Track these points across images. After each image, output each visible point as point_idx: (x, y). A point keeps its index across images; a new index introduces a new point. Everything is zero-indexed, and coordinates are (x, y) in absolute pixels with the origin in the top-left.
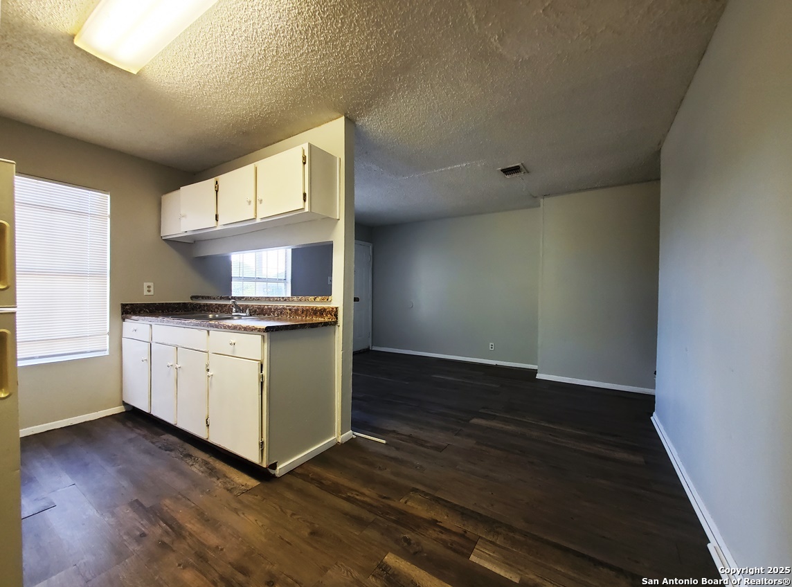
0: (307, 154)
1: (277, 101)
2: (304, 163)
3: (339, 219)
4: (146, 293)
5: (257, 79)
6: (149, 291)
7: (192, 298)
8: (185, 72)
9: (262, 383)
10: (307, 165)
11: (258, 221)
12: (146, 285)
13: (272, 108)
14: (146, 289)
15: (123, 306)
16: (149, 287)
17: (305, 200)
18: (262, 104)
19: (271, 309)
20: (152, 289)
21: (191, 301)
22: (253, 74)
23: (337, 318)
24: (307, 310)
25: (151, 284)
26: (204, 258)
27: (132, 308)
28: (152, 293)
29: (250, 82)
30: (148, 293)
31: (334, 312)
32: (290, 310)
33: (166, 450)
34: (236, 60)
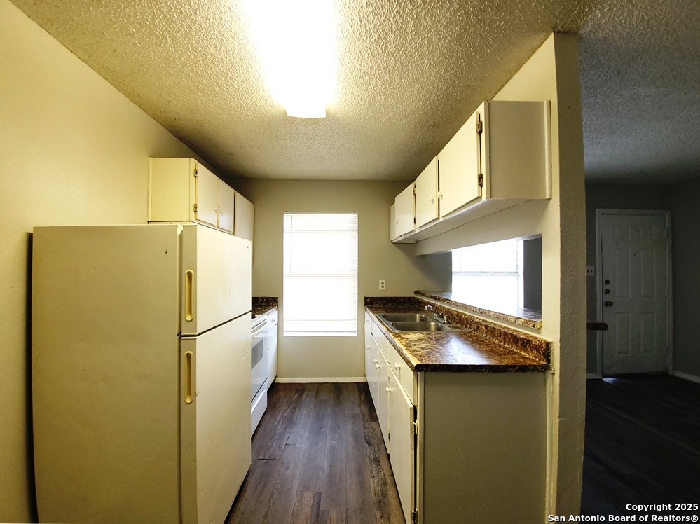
0: (483, 119)
1: (446, 70)
2: (480, 133)
3: (550, 199)
4: (381, 288)
5: (411, 56)
6: (383, 287)
7: (416, 293)
8: (355, 94)
9: (416, 436)
10: (483, 135)
11: (441, 220)
12: (381, 281)
13: (446, 82)
14: (380, 285)
15: (366, 298)
16: (383, 283)
17: (481, 185)
18: (433, 84)
19: (467, 319)
20: (384, 285)
21: (415, 296)
22: (404, 52)
23: (548, 361)
24: (506, 334)
25: (384, 281)
26: (425, 256)
27: (371, 301)
28: (384, 289)
29: (408, 65)
30: (382, 290)
31: (546, 349)
32: (486, 327)
33: (367, 443)
34: (381, 49)
